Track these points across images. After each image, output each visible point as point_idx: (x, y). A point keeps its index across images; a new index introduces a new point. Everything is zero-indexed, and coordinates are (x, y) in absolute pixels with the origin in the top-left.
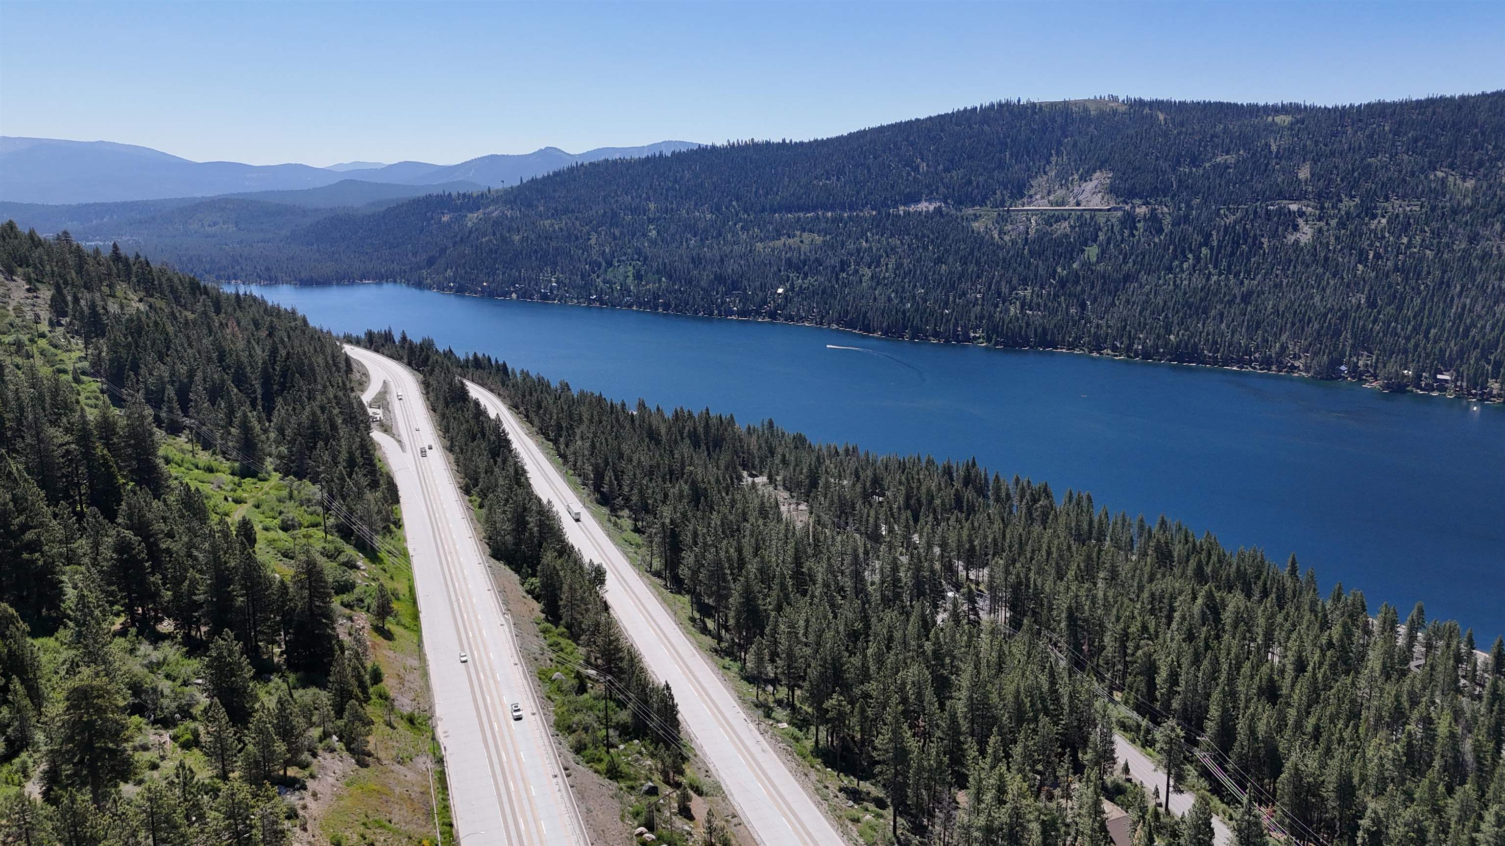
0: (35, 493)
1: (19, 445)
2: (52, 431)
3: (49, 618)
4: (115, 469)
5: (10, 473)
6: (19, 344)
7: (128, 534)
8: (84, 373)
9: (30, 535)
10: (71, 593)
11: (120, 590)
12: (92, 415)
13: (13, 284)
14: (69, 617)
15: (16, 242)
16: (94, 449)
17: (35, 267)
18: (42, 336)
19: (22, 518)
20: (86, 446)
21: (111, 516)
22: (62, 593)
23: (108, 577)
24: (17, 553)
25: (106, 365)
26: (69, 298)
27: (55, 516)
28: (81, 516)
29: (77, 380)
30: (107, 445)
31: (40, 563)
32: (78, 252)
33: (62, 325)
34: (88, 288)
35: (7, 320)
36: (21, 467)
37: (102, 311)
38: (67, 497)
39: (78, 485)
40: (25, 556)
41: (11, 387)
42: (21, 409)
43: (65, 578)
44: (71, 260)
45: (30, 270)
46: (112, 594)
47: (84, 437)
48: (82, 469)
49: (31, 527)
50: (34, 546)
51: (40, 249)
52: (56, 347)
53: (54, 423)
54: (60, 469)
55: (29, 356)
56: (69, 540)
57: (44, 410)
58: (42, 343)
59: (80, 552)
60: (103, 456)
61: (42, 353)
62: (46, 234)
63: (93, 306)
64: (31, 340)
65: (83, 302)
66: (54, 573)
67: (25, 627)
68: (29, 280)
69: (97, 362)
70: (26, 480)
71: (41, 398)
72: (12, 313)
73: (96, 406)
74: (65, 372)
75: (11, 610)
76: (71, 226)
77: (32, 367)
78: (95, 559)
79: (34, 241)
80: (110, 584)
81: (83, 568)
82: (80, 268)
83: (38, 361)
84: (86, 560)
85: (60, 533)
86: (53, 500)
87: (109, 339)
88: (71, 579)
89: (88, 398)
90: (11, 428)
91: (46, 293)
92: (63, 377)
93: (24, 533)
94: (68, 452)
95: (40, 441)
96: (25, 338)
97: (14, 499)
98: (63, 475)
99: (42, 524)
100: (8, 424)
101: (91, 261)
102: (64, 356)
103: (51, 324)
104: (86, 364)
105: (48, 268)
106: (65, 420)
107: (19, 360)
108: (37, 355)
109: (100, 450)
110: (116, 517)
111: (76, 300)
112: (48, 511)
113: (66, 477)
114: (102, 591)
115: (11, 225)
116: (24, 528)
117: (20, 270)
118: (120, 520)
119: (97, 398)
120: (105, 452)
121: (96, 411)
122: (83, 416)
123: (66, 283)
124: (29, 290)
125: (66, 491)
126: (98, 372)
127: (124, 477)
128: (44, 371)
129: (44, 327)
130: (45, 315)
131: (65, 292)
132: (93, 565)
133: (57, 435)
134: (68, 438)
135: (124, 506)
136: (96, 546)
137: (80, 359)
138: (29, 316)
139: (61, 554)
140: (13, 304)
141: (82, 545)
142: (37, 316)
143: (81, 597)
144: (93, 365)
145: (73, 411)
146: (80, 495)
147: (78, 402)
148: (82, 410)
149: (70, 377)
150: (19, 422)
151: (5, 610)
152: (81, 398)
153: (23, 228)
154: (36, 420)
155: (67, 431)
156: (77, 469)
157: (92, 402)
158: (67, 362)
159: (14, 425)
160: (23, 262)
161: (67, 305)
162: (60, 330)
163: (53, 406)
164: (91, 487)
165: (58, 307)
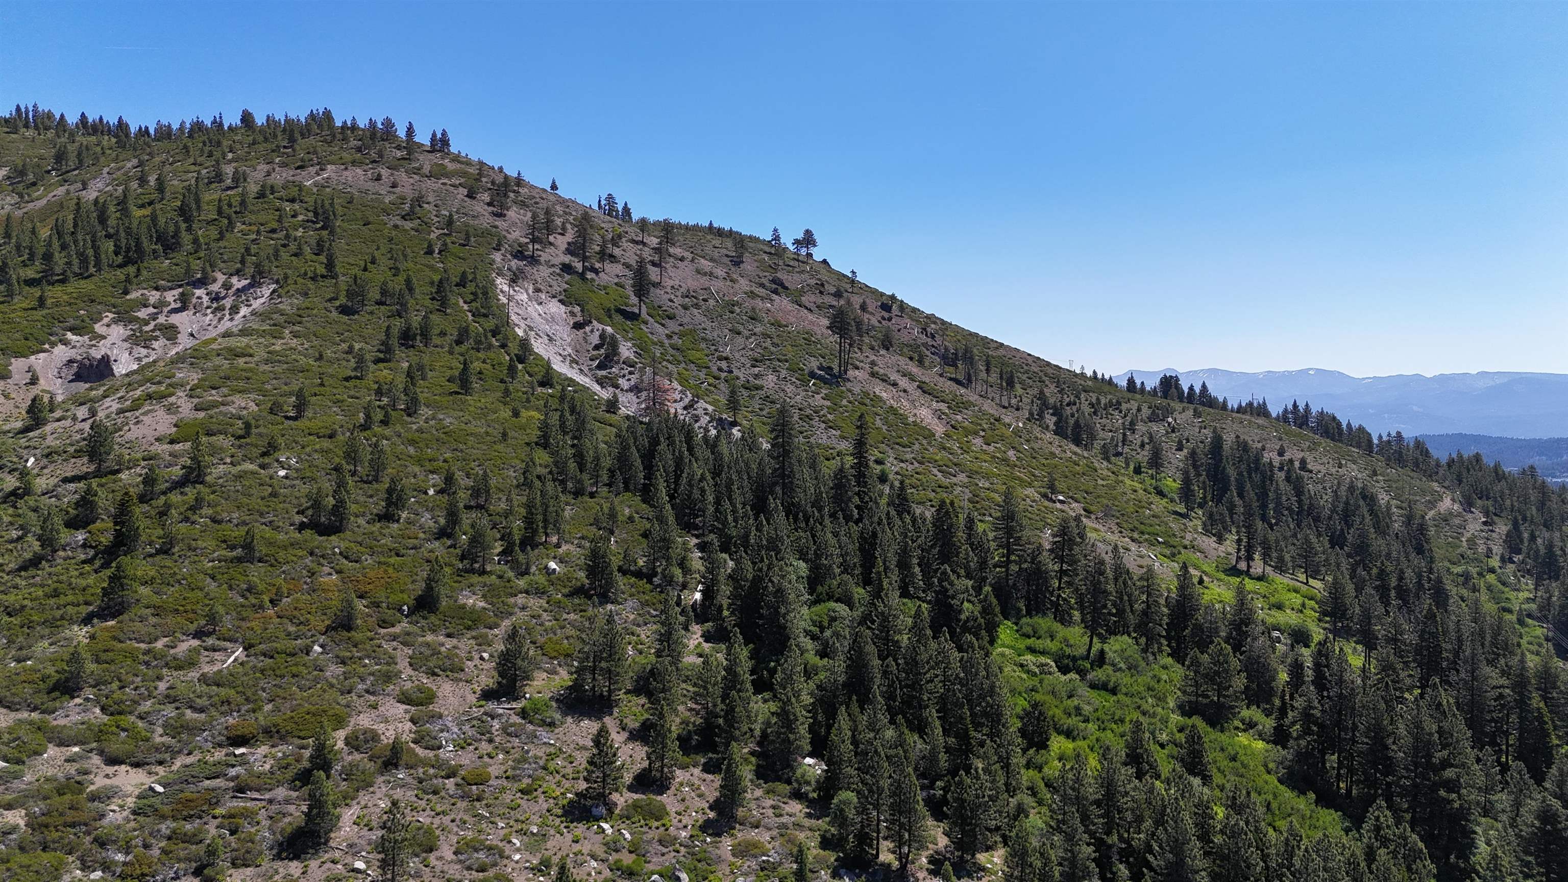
0: (1462, 732)
1: (1453, 678)
2: (1487, 670)
3: (1456, 867)
4: (1550, 726)
5: (1440, 704)
6: (1467, 577)
7: (1556, 804)
8: (1529, 616)
9: (1449, 773)
10: (1482, 846)
11: (1538, 864)
12: (1532, 661)
13: (1470, 516)
14: (1477, 873)
15: (1480, 474)
16: (1530, 699)
17: (1496, 501)
18: (1492, 571)
19: (1445, 753)
20: (1521, 694)
21: (1539, 779)
22: (1472, 845)
23: (1526, 844)
24: (1435, 787)
25: (1555, 610)
26: (1526, 535)
27: (1478, 760)
28: (1505, 768)
29: (1521, 622)
30: (1545, 698)
31: (1456, 805)
32: (1543, 489)
33: (1514, 562)
34: (1547, 526)
35: (1459, 551)
36: (1451, 700)
37: (1559, 553)
38: (1493, 743)
39: (1507, 734)
40: (1442, 793)
41: (1453, 618)
42: (1460, 640)
43: (1479, 830)
44: (1534, 496)
45: (1490, 503)
46: (1527, 864)
47: (1520, 684)
48: (1514, 718)
49: (1452, 766)
50: (1453, 786)
51: (1503, 482)
52: (1504, 584)
53: (1491, 663)
54: (1490, 712)
55: (1475, 590)
56: (1488, 790)
57: (1483, 645)
58: (1491, 578)
59: (1499, 807)
60: (1539, 709)
61: (1489, 588)
62: (1511, 468)
63: (1550, 547)
64: (1480, 574)
65: (1539, 541)
66: (1469, 821)
67: (1432, 867)
68: (1487, 513)
69: (1546, 606)
70: (1454, 715)
71: (1482, 634)
72: (1465, 544)
73: (1538, 654)
74: (1510, 611)
75: (1421, 845)
76: (1537, 461)
77: (1477, 601)
78: (1514, 820)
79: (1498, 474)
80: (1527, 853)
81: (1500, 826)
82: (1542, 505)
83: (1484, 596)
84: (1504, 817)
85: (1481, 781)
86: (1478, 743)
87: (1563, 584)
88: (1485, 832)
89: (1530, 643)
90: (1447, 659)
91: (1502, 528)
92: (1507, 616)
93: (1444, 770)
94: (1501, 696)
95: (1474, 678)
96: (1474, 571)
97: (1440, 731)
98: (1492, 720)
99: (1463, 765)
100: (1445, 655)
101: (1554, 498)
102: (1512, 595)
103: (1503, 559)
104: (1533, 606)
105: (1508, 502)
106: (1502, 661)
107: (1465, 592)
108: (1483, 589)
109: (1536, 701)
110: (1544, 780)
111: (1533, 538)
112: (1471, 753)
113: (1496, 722)
114: (1518, 859)
115: (1477, 458)
116: (1445, 764)
117: (1479, 502)
118: (1547, 785)
119: (1540, 645)
120: (1542, 705)
121: (1537, 659)
122: (1522, 661)
123: (1525, 519)
124: (1485, 523)
125: (1493, 736)
126: (1545, 617)
127: (1558, 737)
128: (1489, 607)
129: (1495, 562)
130: (1497, 549)
131: (1522, 528)
132: (1511, 826)
133: (1492, 676)
134: (1503, 681)
135: (1554, 770)
136: (1517, 805)
137: (1528, 600)
138: (1482, 549)
139: (1478, 803)
140: (1469, 535)
141: (1502, 800)
142: (1490, 550)
143: (1495, 857)
144: (1541, 608)
145: (1512, 653)
146: (1508, 745)
147: (1519, 645)
148: (1523, 654)
149: (1514, 618)
150: (1457, 654)
151: (1415, 843)
152: (1523, 642)
153: (1489, 461)
154: (1474, 655)
155: (1503, 673)
156: (1508, 715)
157: (1534, 648)
158: (1514, 601)
159: (1451, 656)
160: (1484, 495)
161: (1522, 541)
162: (1511, 567)
163: (1494, 644)
164: (1520, 738)
165: (1513, 544)
